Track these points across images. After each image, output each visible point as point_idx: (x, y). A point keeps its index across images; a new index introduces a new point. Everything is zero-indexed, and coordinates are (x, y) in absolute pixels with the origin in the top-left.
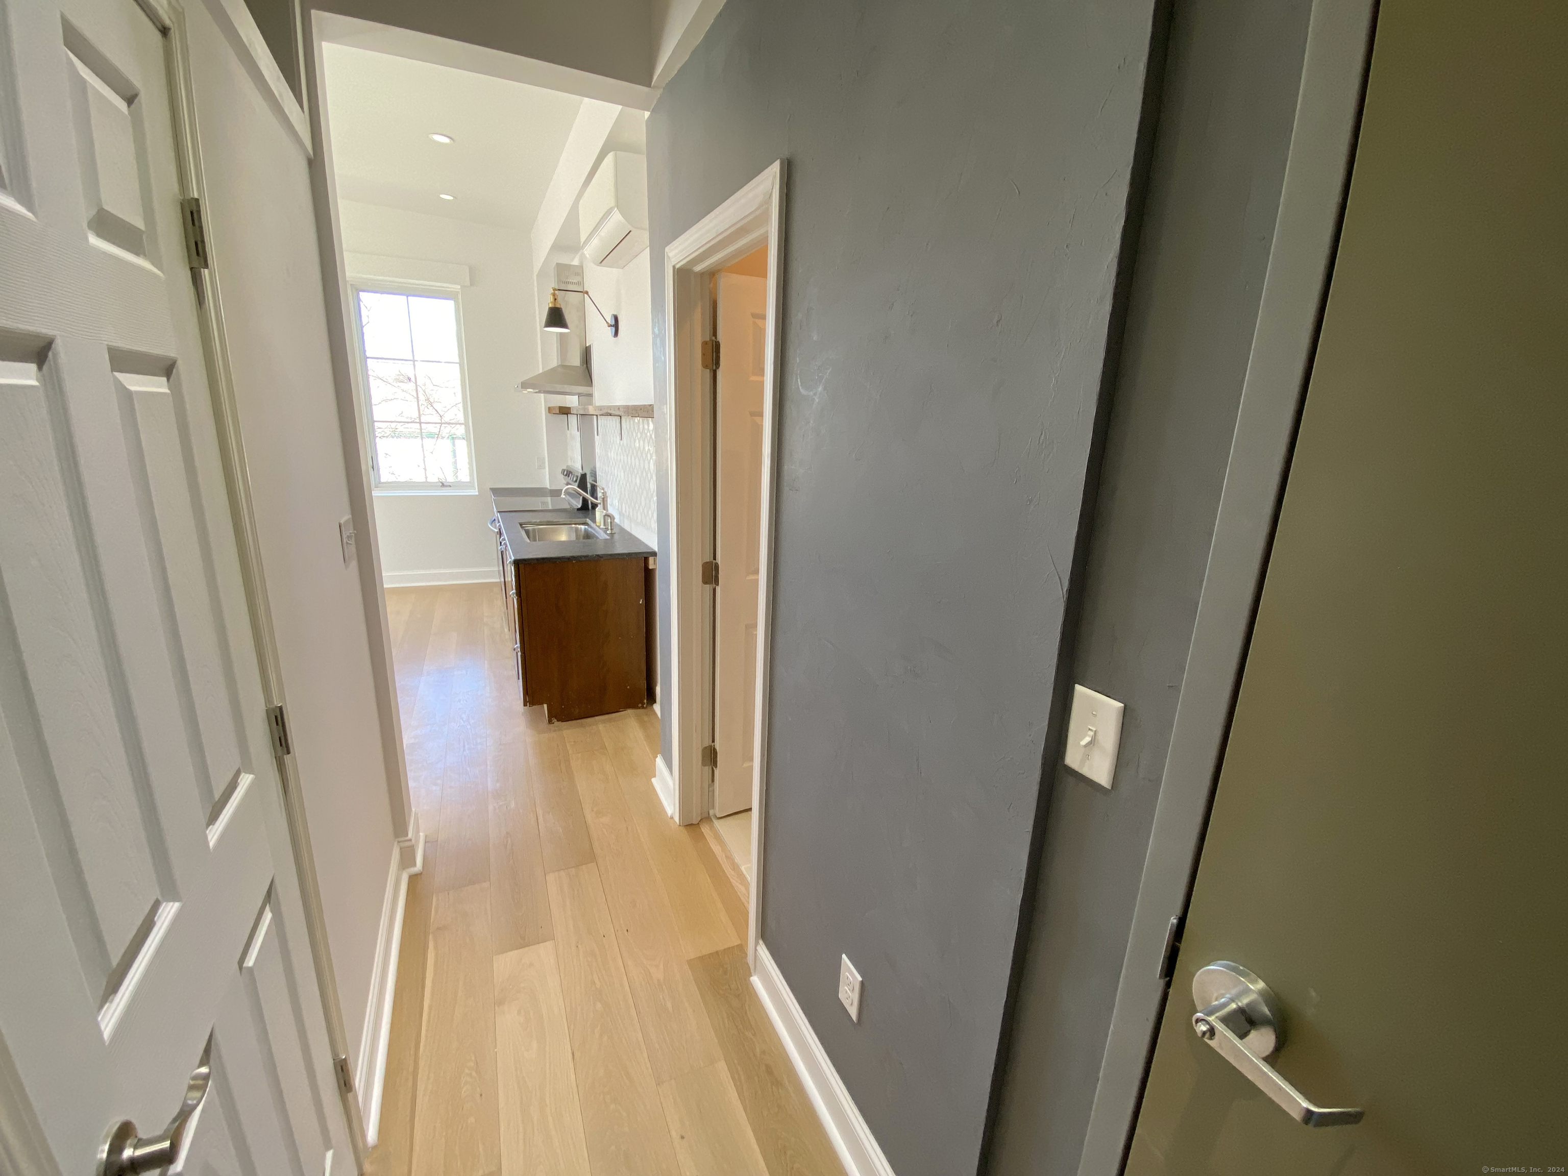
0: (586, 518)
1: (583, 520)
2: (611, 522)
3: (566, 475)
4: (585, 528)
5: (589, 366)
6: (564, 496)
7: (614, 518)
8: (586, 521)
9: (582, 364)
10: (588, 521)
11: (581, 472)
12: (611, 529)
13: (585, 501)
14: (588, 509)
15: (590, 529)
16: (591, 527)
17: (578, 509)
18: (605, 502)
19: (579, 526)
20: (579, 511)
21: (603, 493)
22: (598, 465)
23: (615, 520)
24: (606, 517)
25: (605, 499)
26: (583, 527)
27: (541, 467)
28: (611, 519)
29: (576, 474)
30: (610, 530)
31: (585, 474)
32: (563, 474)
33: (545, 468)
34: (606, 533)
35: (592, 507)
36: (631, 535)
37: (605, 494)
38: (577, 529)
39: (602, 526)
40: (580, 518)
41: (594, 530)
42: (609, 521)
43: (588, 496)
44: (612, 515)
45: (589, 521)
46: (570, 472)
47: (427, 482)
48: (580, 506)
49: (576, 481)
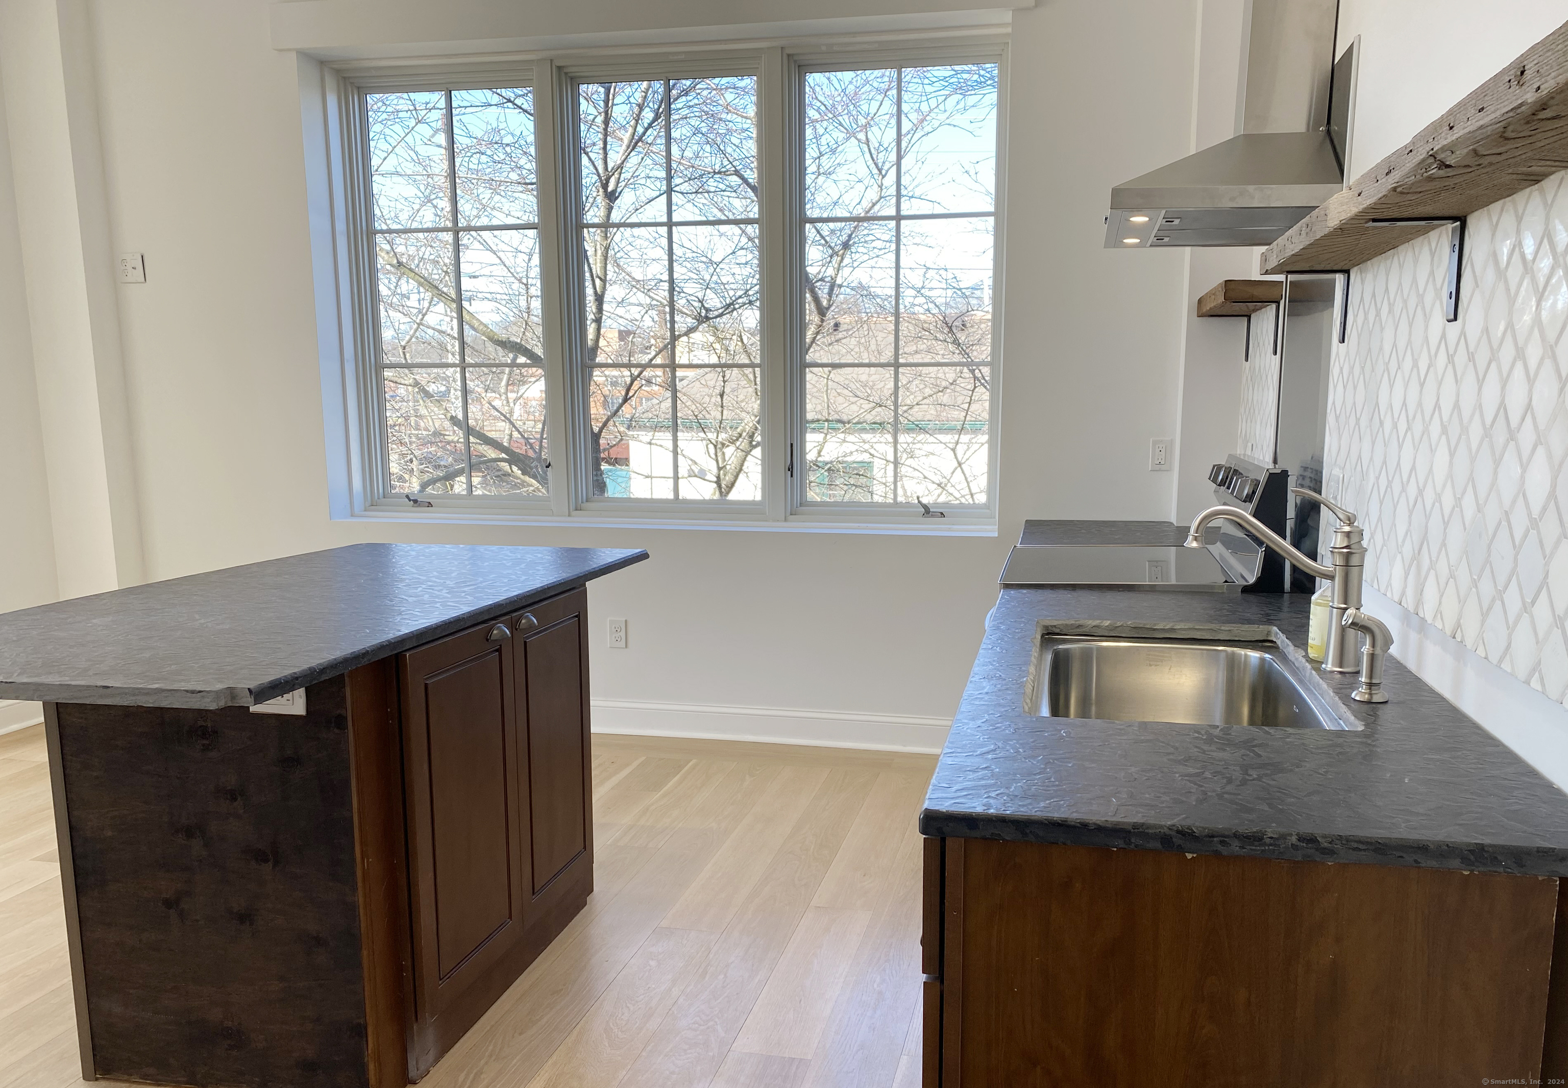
0: (1270, 622)
1: (1256, 631)
2: (1372, 657)
3: (1222, 484)
4: (1262, 660)
5: (1334, 127)
6: (1195, 544)
7: (1388, 641)
8: (1269, 633)
9: (1312, 125)
10: (1281, 639)
11: (1271, 466)
12: (1370, 685)
13: (1273, 561)
14: (1281, 590)
15: (1278, 666)
16: (1284, 658)
17: (1246, 590)
18: (1354, 571)
19: (1242, 652)
20: (1251, 598)
21: (1348, 534)
22: (1331, 443)
23: (1393, 650)
24: (1351, 632)
25: (1355, 560)
26: (1254, 655)
27: (1160, 467)
28: (1373, 645)
29: (1252, 476)
30: (1364, 689)
31: (1284, 474)
32: (1214, 481)
33: (1170, 470)
34: (1347, 700)
35: (1293, 584)
36: (1456, 717)
37: (1354, 539)
38: (1232, 664)
39: (1329, 666)
40: (1250, 622)
41: (1295, 671)
42: (1366, 649)
43: (1285, 545)
44: (1381, 626)
45: (1282, 636)
46: (1236, 471)
47: (896, 503)
48: (1252, 580)
49: (1249, 498)
